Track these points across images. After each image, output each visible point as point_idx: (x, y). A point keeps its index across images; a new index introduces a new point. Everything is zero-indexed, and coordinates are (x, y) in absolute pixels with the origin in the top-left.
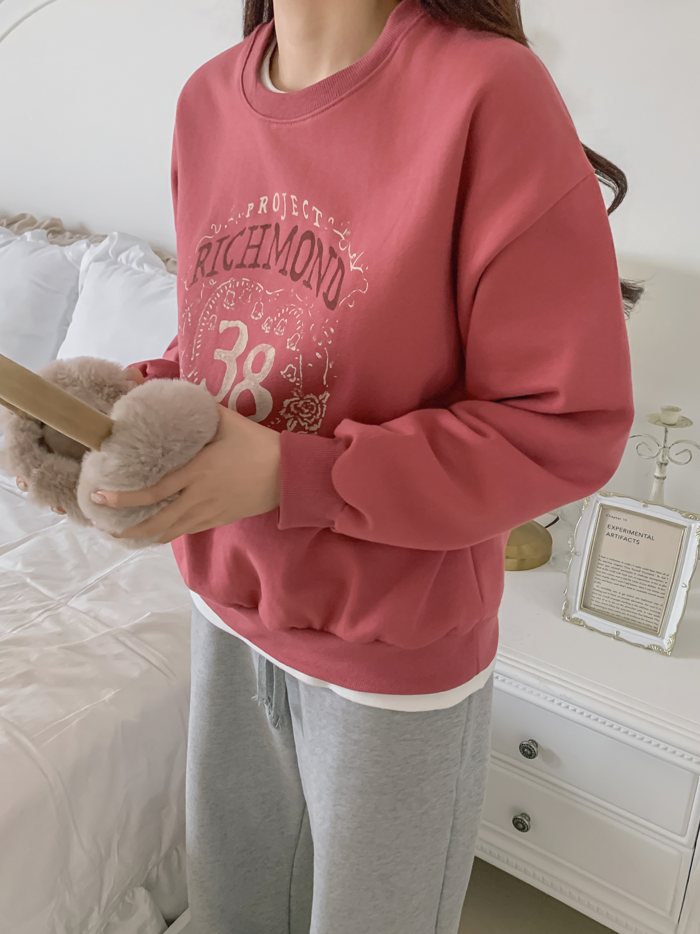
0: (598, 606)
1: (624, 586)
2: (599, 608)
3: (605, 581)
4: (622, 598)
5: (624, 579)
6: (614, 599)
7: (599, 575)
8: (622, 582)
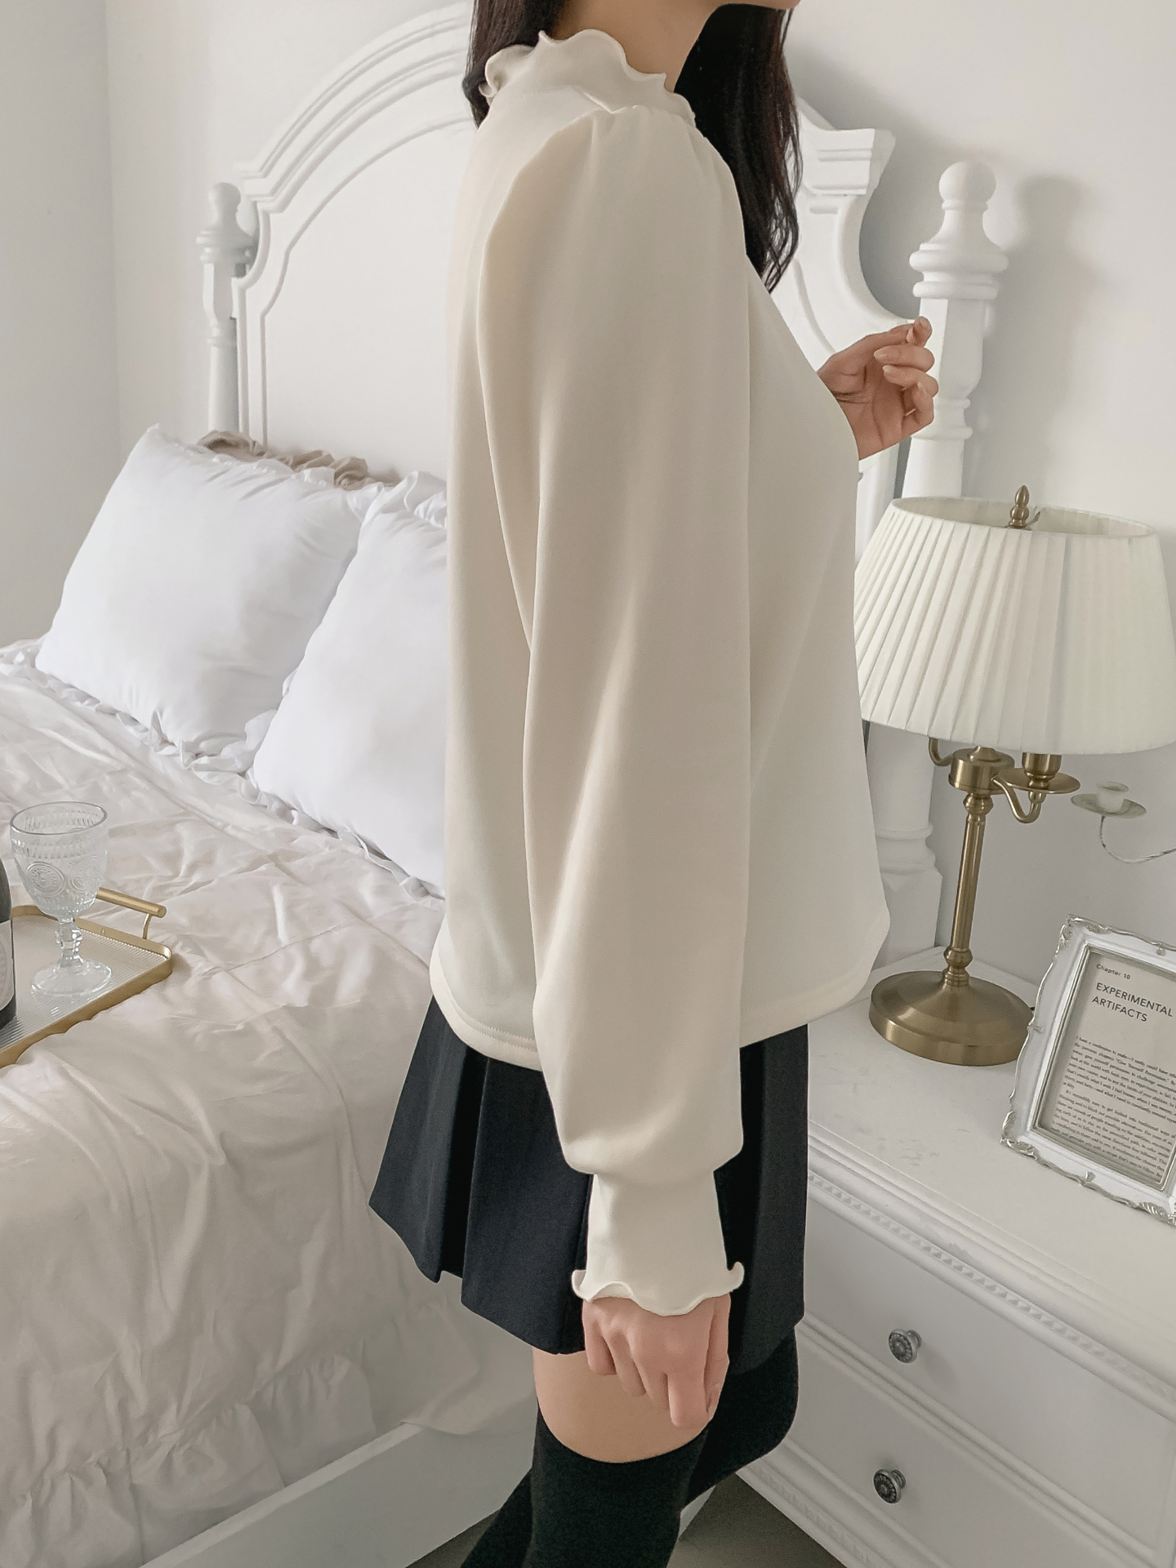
0: (1065, 1127)
1: (1112, 1096)
2: (1066, 1131)
3: (1082, 1083)
4: (1107, 1116)
5: (1114, 1082)
6: (1093, 1118)
7: (1072, 1072)
8: (1109, 1087)
